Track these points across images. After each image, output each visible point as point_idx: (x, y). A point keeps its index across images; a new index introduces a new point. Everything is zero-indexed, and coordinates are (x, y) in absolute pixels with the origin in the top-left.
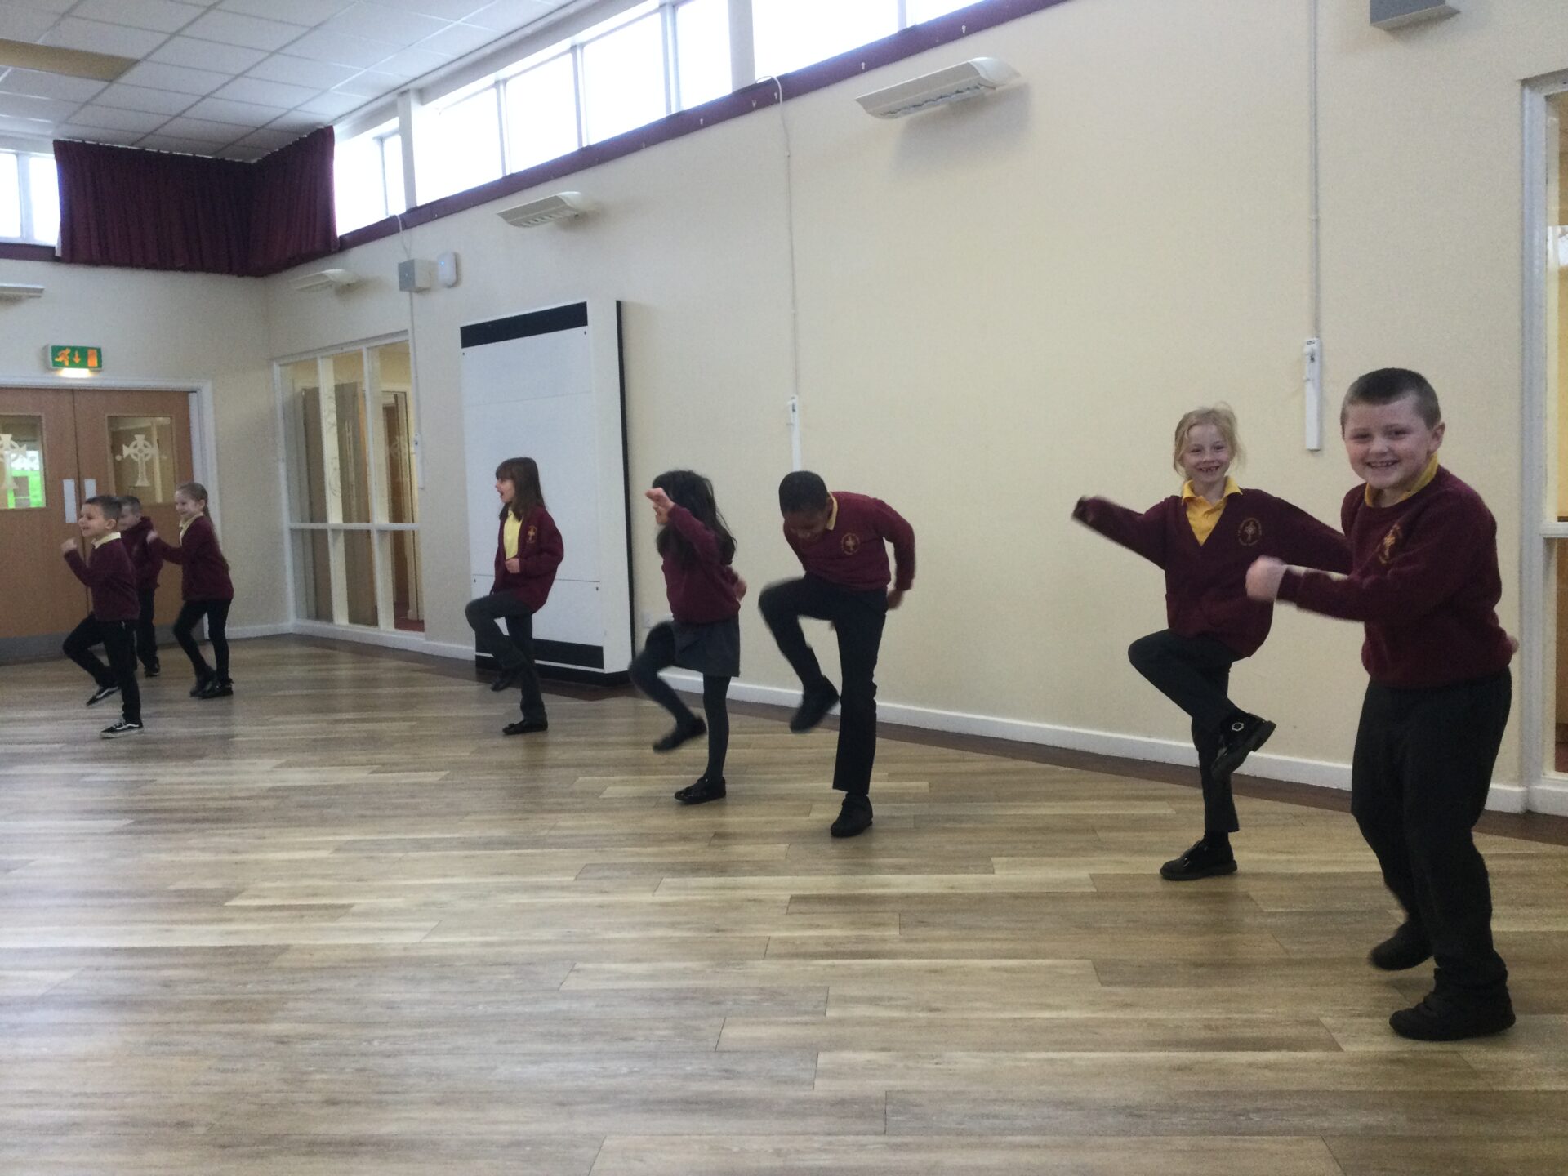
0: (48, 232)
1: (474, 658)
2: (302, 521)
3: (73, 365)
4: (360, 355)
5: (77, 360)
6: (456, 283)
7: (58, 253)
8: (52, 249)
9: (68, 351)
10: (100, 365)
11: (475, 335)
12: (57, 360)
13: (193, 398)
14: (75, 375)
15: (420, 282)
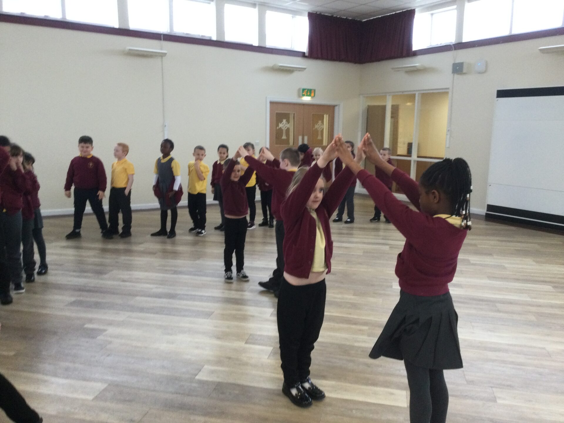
0: (303, 46)
1: (485, 214)
3: (307, 96)
4: (414, 95)
5: (309, 94)
6: (485, 72)
7: (307, 54)
8: (304, 53)
9: (306, 90)
10: (314, 96)
11: (502, 94)
12: (304, 93)
13: (336, 108)
14: (307, 99)
15: (464, 71)
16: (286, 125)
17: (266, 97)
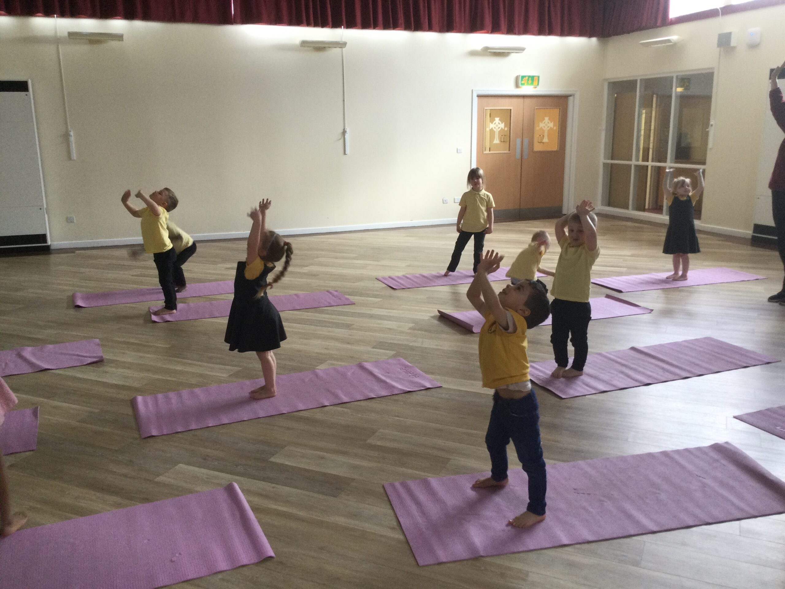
1: (750, 237)
2: (608, 159)
3: (528, 84)
4: (672, 78)
5: (530, 81)
6: (759, 44)
9: (527, 78)
10: (538, 85)
12: (522, 82)
13: (571, 99)
15: (733, 44)
16: (499, 126)
17: (472, 90)
